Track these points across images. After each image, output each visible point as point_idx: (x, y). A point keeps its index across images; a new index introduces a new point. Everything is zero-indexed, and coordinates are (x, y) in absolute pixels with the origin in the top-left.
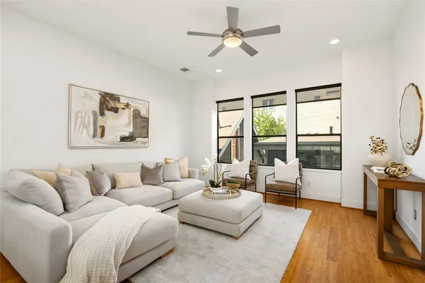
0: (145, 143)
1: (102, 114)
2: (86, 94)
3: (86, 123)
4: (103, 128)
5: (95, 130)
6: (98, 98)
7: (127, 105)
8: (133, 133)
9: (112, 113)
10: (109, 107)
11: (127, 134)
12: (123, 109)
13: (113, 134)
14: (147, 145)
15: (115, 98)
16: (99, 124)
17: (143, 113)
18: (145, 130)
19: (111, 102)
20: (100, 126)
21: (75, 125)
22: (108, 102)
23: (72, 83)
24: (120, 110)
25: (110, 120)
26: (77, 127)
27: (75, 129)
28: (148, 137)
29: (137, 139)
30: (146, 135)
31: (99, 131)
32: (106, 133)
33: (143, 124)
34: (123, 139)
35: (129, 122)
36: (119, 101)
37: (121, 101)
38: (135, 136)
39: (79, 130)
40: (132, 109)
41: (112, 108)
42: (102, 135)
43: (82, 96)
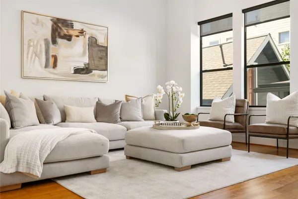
0: (103, 77)
1: (54, 42)
2: (38, 21)
3: (38, 52)
4: (55, 58)
5: (47, 60)
6: (50, 24)
7: (82, 32)
8: (88, 64)
9: (65, 41)
10: (62, 34)
11: (82, 66)
12: (78, 36)
13: (67, 65)
14: (106, 79)
15: (68, 24)
16: (51, 53)
17: (101, 41)
18: (103, 62)
19: (63, 28)
20: (53, 56)
21: (28, 54)
22: (61, 29)
23: (24, 10)
24: (74, 38)
25: (63, 49)
26: (30, 56)
27: (27, 58)
28: (106, 69)
29: (93, 71)
30: (104, 67)
31: (51, 60)
32: (59, 63)
33: (100, 54)
34: (77, 71)
35: (84, 51)
36: (72, 27)
37: (75, 27)
38: (91, 67)
39: (31, 58)
40: (87, 37)
41: (65, 35)
42: (55, 66)
43: (33, 23)
